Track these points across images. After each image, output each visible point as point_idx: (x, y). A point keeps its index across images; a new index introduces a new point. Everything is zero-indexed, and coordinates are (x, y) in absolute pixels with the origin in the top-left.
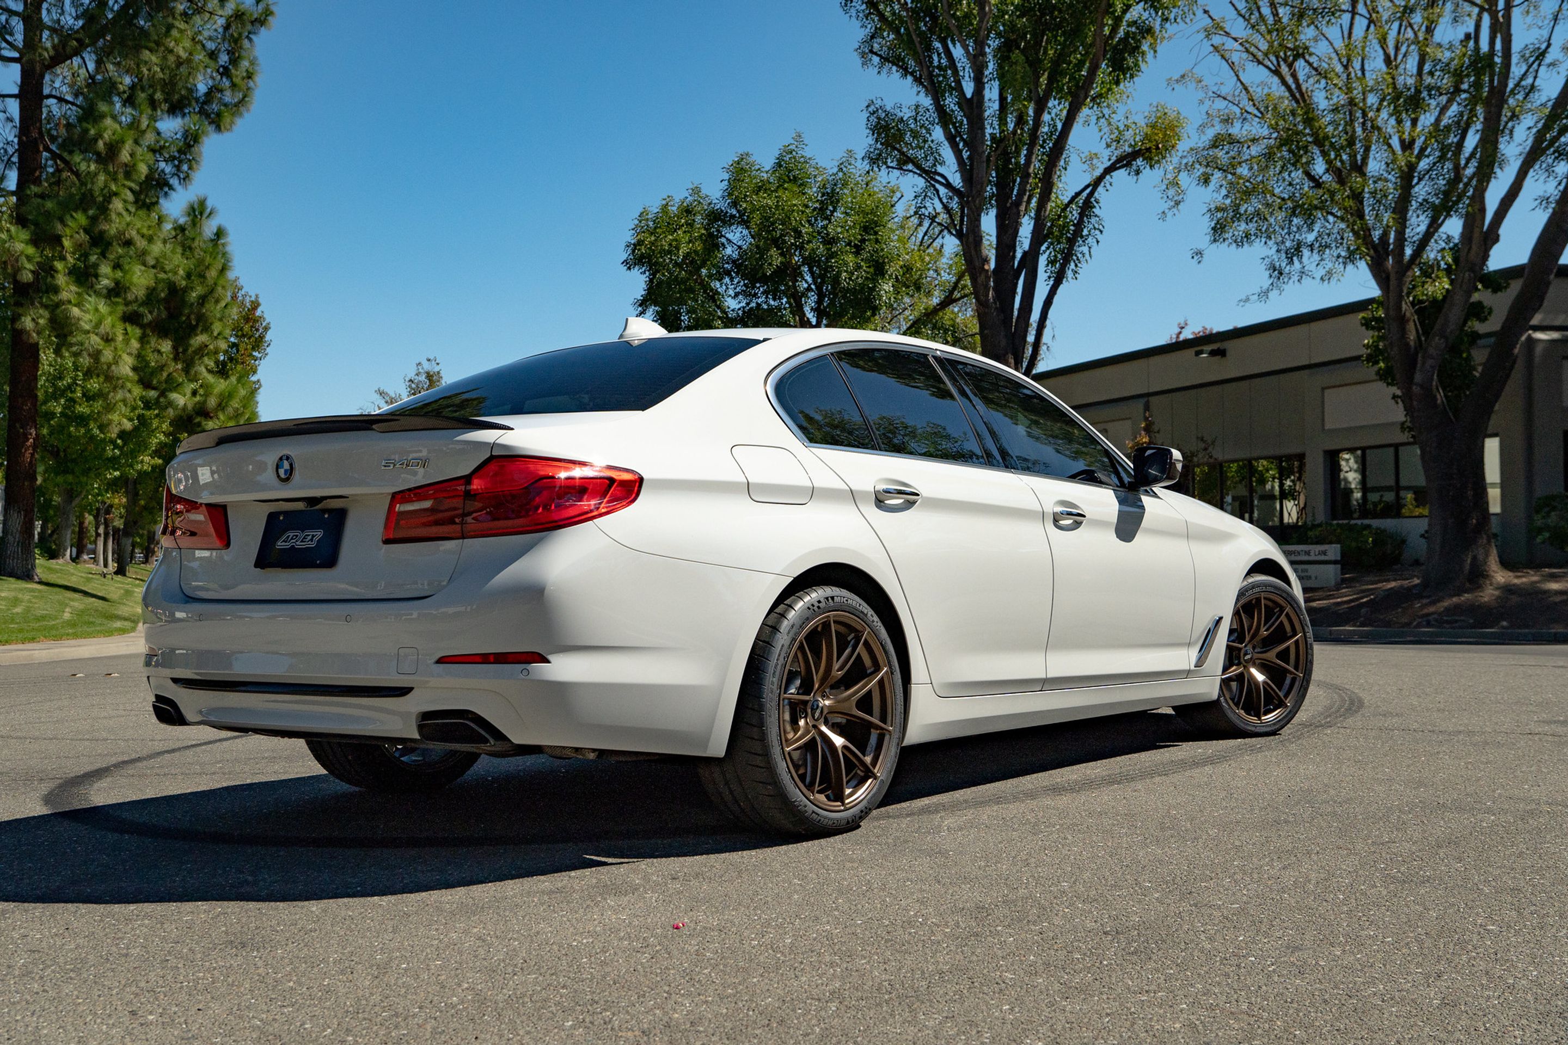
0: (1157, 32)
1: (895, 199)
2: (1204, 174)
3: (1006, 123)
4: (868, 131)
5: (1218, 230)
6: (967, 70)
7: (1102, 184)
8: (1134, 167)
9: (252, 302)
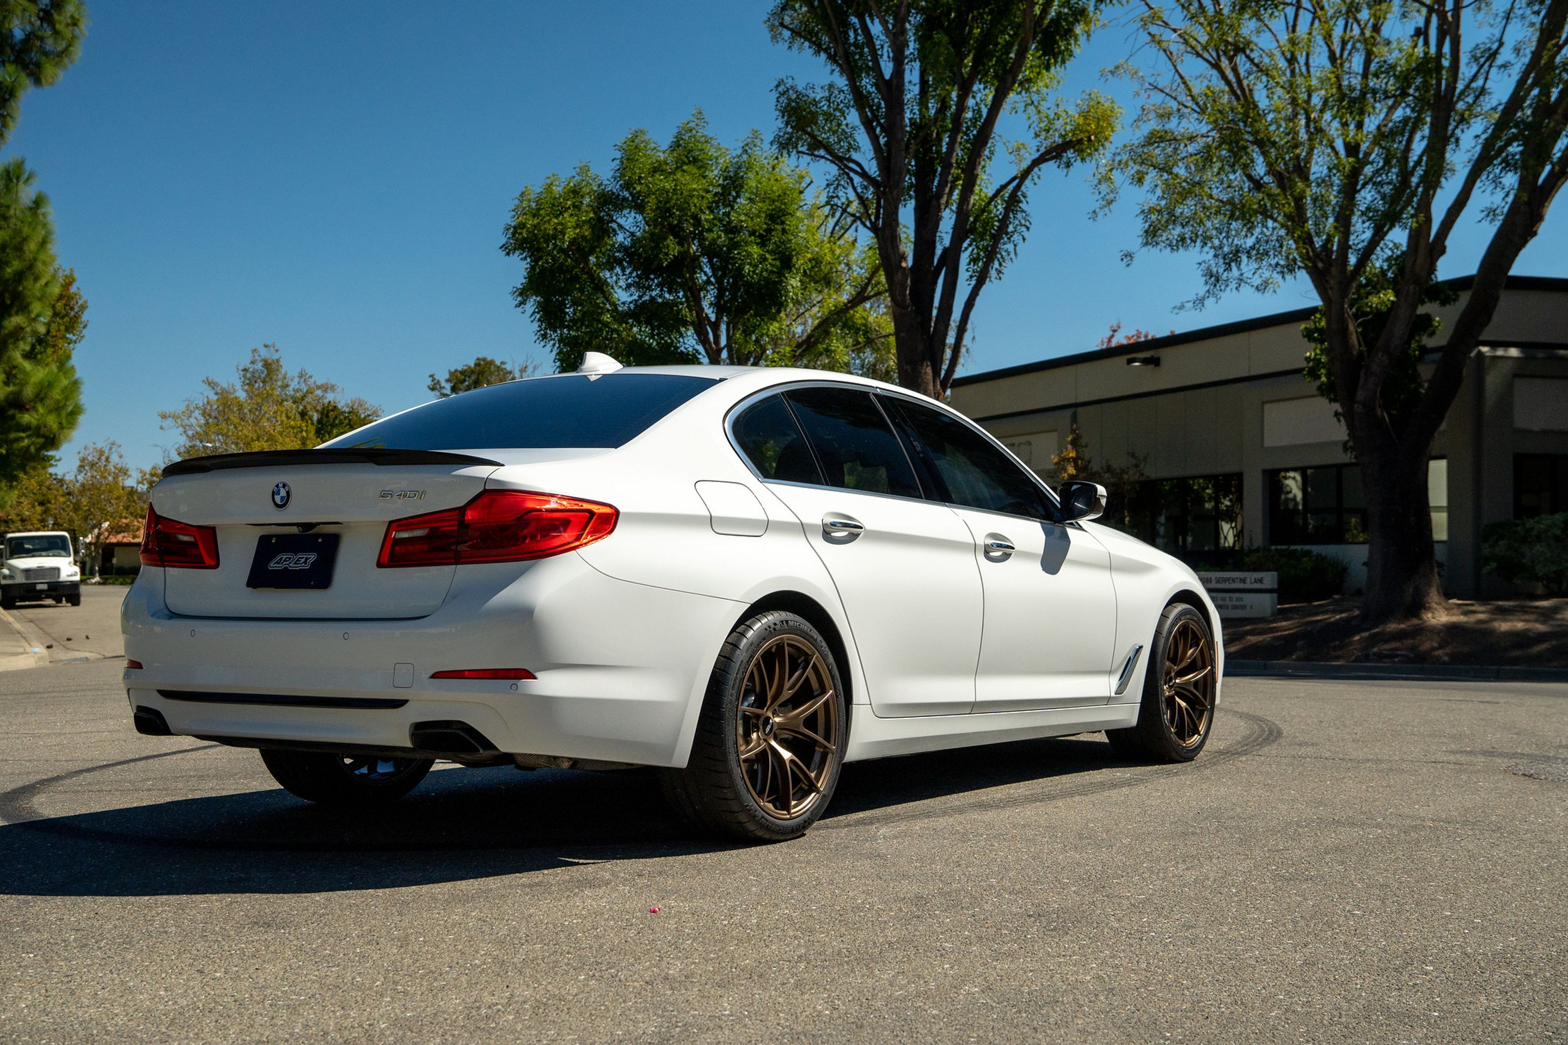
0: (1091, 14)
1: (804, 185)
2: (1138, 172)
3: (927, 108)
4: (777, 113)
5: (1151, 235)
6: (885, 50)
7: (1030, 177)
8: (1064, 160)
9: (66, 276)
